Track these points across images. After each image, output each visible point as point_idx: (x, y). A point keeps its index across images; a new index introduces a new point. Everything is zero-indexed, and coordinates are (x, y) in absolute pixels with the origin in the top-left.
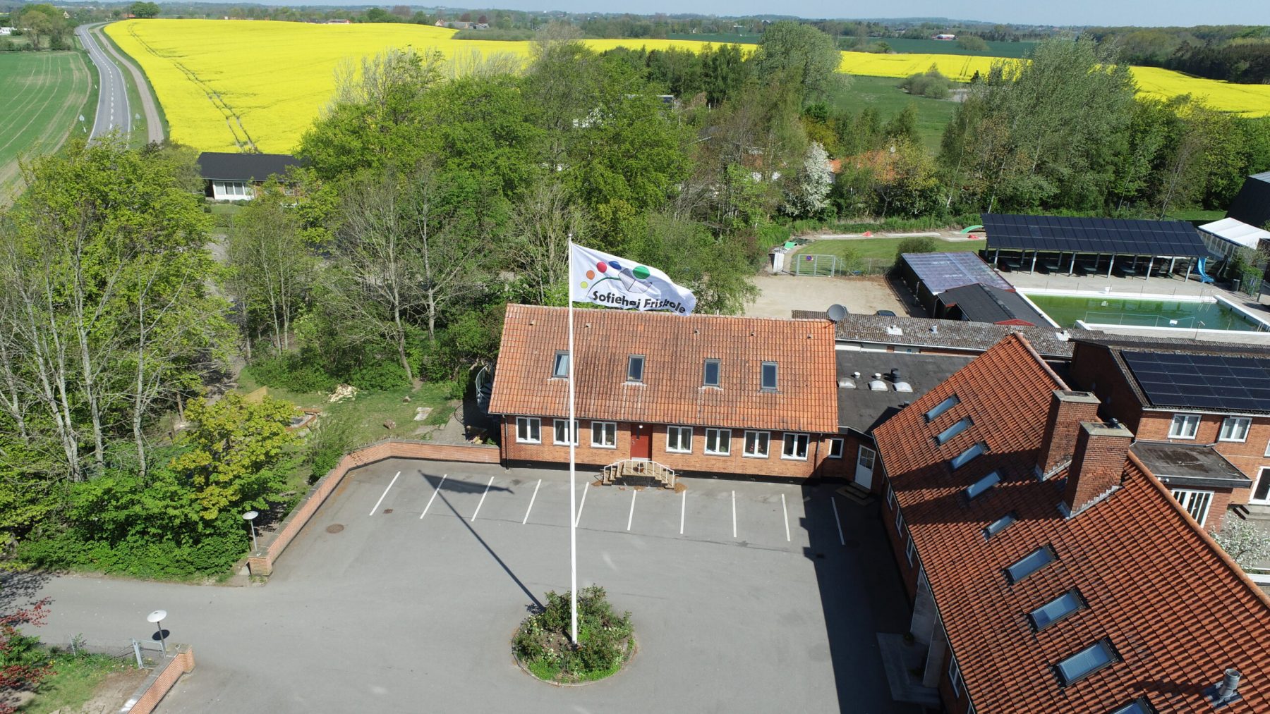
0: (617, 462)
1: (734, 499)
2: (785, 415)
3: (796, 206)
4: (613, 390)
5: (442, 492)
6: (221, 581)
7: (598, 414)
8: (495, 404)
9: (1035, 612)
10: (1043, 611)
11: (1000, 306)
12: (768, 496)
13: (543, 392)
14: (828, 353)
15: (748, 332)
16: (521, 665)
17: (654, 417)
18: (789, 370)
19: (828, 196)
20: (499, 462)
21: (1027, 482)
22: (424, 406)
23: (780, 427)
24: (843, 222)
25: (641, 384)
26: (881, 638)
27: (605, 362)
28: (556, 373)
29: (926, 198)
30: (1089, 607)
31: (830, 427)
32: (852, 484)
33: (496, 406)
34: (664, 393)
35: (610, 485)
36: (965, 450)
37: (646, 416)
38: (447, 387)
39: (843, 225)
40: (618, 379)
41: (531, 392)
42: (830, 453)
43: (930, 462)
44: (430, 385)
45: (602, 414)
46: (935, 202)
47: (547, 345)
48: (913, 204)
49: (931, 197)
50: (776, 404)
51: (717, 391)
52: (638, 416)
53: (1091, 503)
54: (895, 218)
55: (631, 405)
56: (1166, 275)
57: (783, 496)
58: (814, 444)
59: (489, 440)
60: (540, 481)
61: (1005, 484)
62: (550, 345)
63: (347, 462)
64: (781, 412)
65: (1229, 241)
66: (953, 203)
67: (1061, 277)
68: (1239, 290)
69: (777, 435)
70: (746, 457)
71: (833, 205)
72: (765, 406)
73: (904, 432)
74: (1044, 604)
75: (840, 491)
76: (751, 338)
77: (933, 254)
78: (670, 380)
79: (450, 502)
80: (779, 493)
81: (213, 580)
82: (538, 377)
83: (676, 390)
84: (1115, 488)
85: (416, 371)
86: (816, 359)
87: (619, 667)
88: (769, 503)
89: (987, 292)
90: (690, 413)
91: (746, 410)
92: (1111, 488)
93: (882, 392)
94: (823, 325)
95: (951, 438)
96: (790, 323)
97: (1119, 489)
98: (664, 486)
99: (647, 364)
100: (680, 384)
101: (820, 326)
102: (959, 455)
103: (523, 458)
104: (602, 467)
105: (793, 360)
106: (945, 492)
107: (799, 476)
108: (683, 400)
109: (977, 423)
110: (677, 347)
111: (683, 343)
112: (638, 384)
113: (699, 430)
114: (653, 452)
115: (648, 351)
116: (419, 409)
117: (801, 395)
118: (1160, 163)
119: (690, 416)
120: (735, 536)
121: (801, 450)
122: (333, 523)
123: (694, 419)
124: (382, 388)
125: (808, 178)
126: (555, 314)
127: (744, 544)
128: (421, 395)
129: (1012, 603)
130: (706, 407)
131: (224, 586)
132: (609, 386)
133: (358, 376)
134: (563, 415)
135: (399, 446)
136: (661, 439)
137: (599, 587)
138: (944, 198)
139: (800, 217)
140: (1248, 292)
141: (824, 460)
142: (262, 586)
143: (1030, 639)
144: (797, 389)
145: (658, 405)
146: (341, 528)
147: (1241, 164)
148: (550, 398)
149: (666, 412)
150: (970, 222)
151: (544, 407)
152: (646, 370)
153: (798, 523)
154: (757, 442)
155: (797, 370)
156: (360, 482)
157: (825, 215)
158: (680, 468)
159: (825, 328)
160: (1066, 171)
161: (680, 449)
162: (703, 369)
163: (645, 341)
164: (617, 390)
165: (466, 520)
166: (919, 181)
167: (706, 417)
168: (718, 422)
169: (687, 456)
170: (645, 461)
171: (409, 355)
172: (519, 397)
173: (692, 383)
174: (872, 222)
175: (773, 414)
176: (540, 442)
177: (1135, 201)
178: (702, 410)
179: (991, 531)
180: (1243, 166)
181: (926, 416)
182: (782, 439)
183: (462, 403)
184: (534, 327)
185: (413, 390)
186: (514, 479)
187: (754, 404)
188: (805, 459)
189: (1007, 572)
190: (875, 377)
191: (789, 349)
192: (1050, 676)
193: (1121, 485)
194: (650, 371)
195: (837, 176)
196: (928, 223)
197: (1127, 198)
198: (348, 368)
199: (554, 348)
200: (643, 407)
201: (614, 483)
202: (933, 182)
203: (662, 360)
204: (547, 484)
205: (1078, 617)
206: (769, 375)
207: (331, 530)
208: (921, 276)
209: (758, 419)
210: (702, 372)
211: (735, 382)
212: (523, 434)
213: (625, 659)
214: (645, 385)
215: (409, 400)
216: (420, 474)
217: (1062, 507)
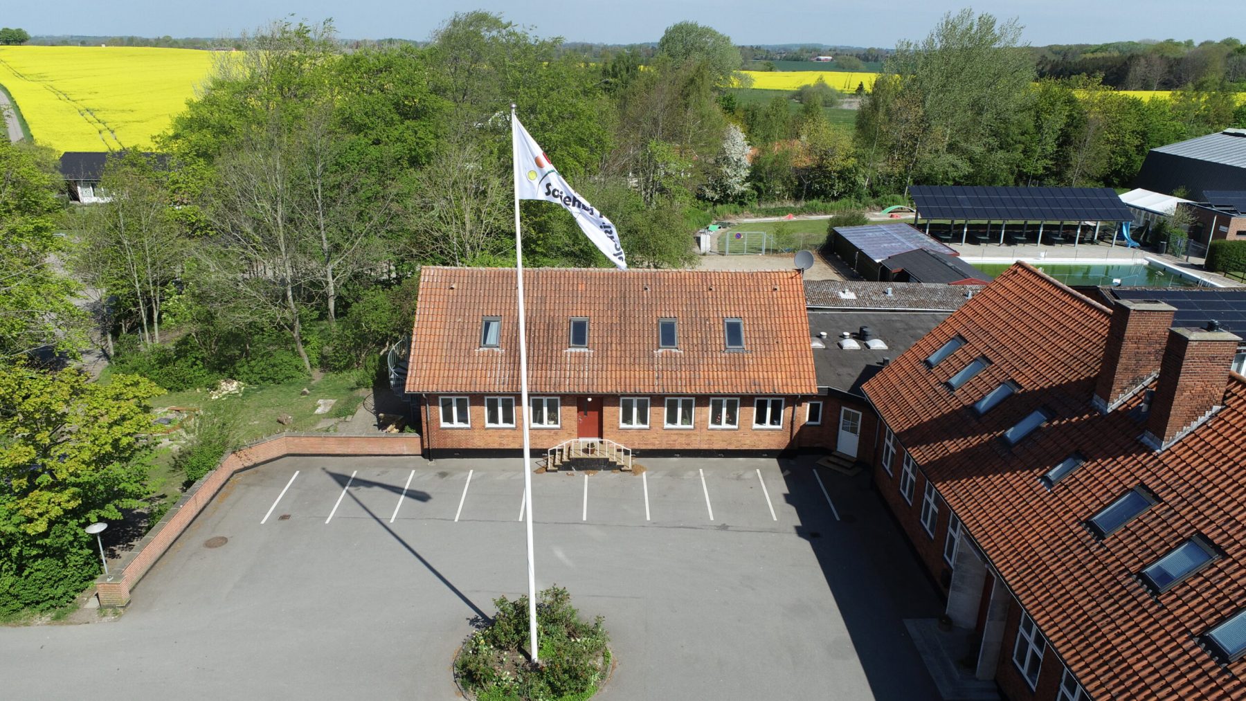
0: (563, 444)
1: (703, 479)
2: (756, 376)
3: (716, 191)
4: (554, 358)
5: (352, 489)
6: (58, 618)
7: (538, 387)
8: (413, 382)
9: (1148, 570)
10: (1159, 567)
11: (950, 267)
12: (741, 472)
13: (471, 365)
14: (797, 306)
15: (705, 287)
16: (468, 696)
17: (604, 387)
18: (756, 326)
19: (747, 179)
20: (420, 453)
21: (1086, 416)
22: (326, 399)
23: (753, 390)
24: (763, 206)
25: (587, 350)
26: (911, 625)
27: (542, 327)
28: (485, 343)
29: (844, 180)
30: (1226, 556)
31: (808, 388)
32: (834, 453)
33: (414, 384)
34: (614, 359)
35: (556, 471)
36: (989, 392)
37: (595, 387)
38: (353, 376)
39: (765, 209)
40: (559, 345)
41: (456, 365)
42: (807, 419)
43: (946, 411)
44: (332, 375)
45: (543, 386)
46: (854, 183)
47: (471, 311)
48: (832, 186)
49: (850, 178)
50: (744, 364)
51: (676, 354)
52: (586, 387)
53: (1187, 429)
54: (815, 201)
55: (577, 375)
56: (1092, 242)
57: (758, 471)
58: (790, 409)
59: (407, 428)
60: (471, 471)
61: (1056, 423)
62: (476, 311)
63: (231, 462)
64: (752, 373)
65: (1144, 209)
66: (871, 186)
67: (993, 247)
68: (1166, 252)
69: (747, 400)
70: (712, 429)
71: (753, 189)
72: (733, 368)
73: (902, 383)
74: (1158, 558)
75: (822, 461)
76: (710, 293)
77: (865, 227)
78: (620, 344)
79: (362, 501)
80: (754, 468)
81: (47, 617)
82: (463, 347)
83: (628, 355)
84: (1216, 408)
85: (315, 361)
86: (785, 313)
87: (596, 688)
88: (745, 479)
89: (933, 256)
90: (646, 380)
91: (711, 373)
92: (1211, 408)
93: (855, 351)
94: (790, 276)
95: (966, 380)
96: (752, 275)
97: (1221, 410)
98: (620, 468)
99: (592, 328)
100: (632, 348)
101: (785, 276)
102: (983, 397)
103: (449, 447)
104: (545, 451)
105: (759, 315)
106: (974, 441)
107: (773, 448)
108: (637, 366)
109: (997, 361)
110: (625, 308)
111: (632, 302)
112: (582, 350)
113: (658, 400)
114: (604, 429)
115: (592, 312)
116: (321, 401)
117: (772, 353)
118: (1065, 140)
119: (647, 384)
120: (712, 519)
121: (775, 418)
122: (214, 535)
123: (651, 387)
124: (274, 380)
125: (726, 160)
126: (479, 275)
127: (724, 527)
128: (322, 387)
129: (1109, 561)
130: (665, 373)
131: (62, 624)
132: (549, 355)
133: (246, 368)
134: (497, 390)
135: (297, 440)
136: (613, 414)
137: (561, 589)
138: (863, 180)
139: (720, 201)
140: (1174, 254)
141: (801, 427)
142: (115, 621)
143: (1152, 605)
144: (767, 347)
145: (609, 373)
146: (224, 540)
147: (1137, 142)
148: (479, 372)
149: (618, 380)
150: (889, 203)
151: (473, 382)
152: (591, 334)
153: (782, 499)
154: (724, 410)
155: (765, 326)
156: (249, 485)
157: (746, 198)
158: (636, 447)
159: (792, 278)
160: (978, 149)
161: (636, 425)
162: (658, 330)
163: (588, 301)
164: (559, 359)
165: (384, 522)
166: (837, 163)
167: (665, 384)
168: (679, 390)
169: (644, 433)
170: (596, 440)
171: (305, 343)
172: (442, 372)
173: (646, 346)
174: (793, 205)
175: (743, 377)
176: (468, 426)
177: (1043, 180)
178: (660, 376)
179: (1052, 478)
180: (1139, 143)
181: (927, 363)
182: (753, 406)
183: (371, 391)
184: (455, 291)
185: (313, 382)
186: (440, 471)
187: (719, 366)
188: (780, 427)
189: (1089, 523)
190: (843, 337)
191: (754, 303)
192: (1198, 650)
193: (1223, 404)
194: (596, 335)
195: (755, 159)
196: (848, 204)
197: (1035, 177)
198: (232, 360)
199: (480, 314)
200: (591, 376)
201: (560, 468)
202: (851, 162)
203: (609, 321)
204: (480, 474)
205: (1215, 569)
206: (734, 332)
207: (210, 544)
208: (859, 247)
209: (725, 382)
210: (657, 333)
211: (695, 342)
212: (448, 418)
213: (602, 677)
214: (592, 351)
215: (308, 392)
216: (324, 472)
217: (1146, 439)
